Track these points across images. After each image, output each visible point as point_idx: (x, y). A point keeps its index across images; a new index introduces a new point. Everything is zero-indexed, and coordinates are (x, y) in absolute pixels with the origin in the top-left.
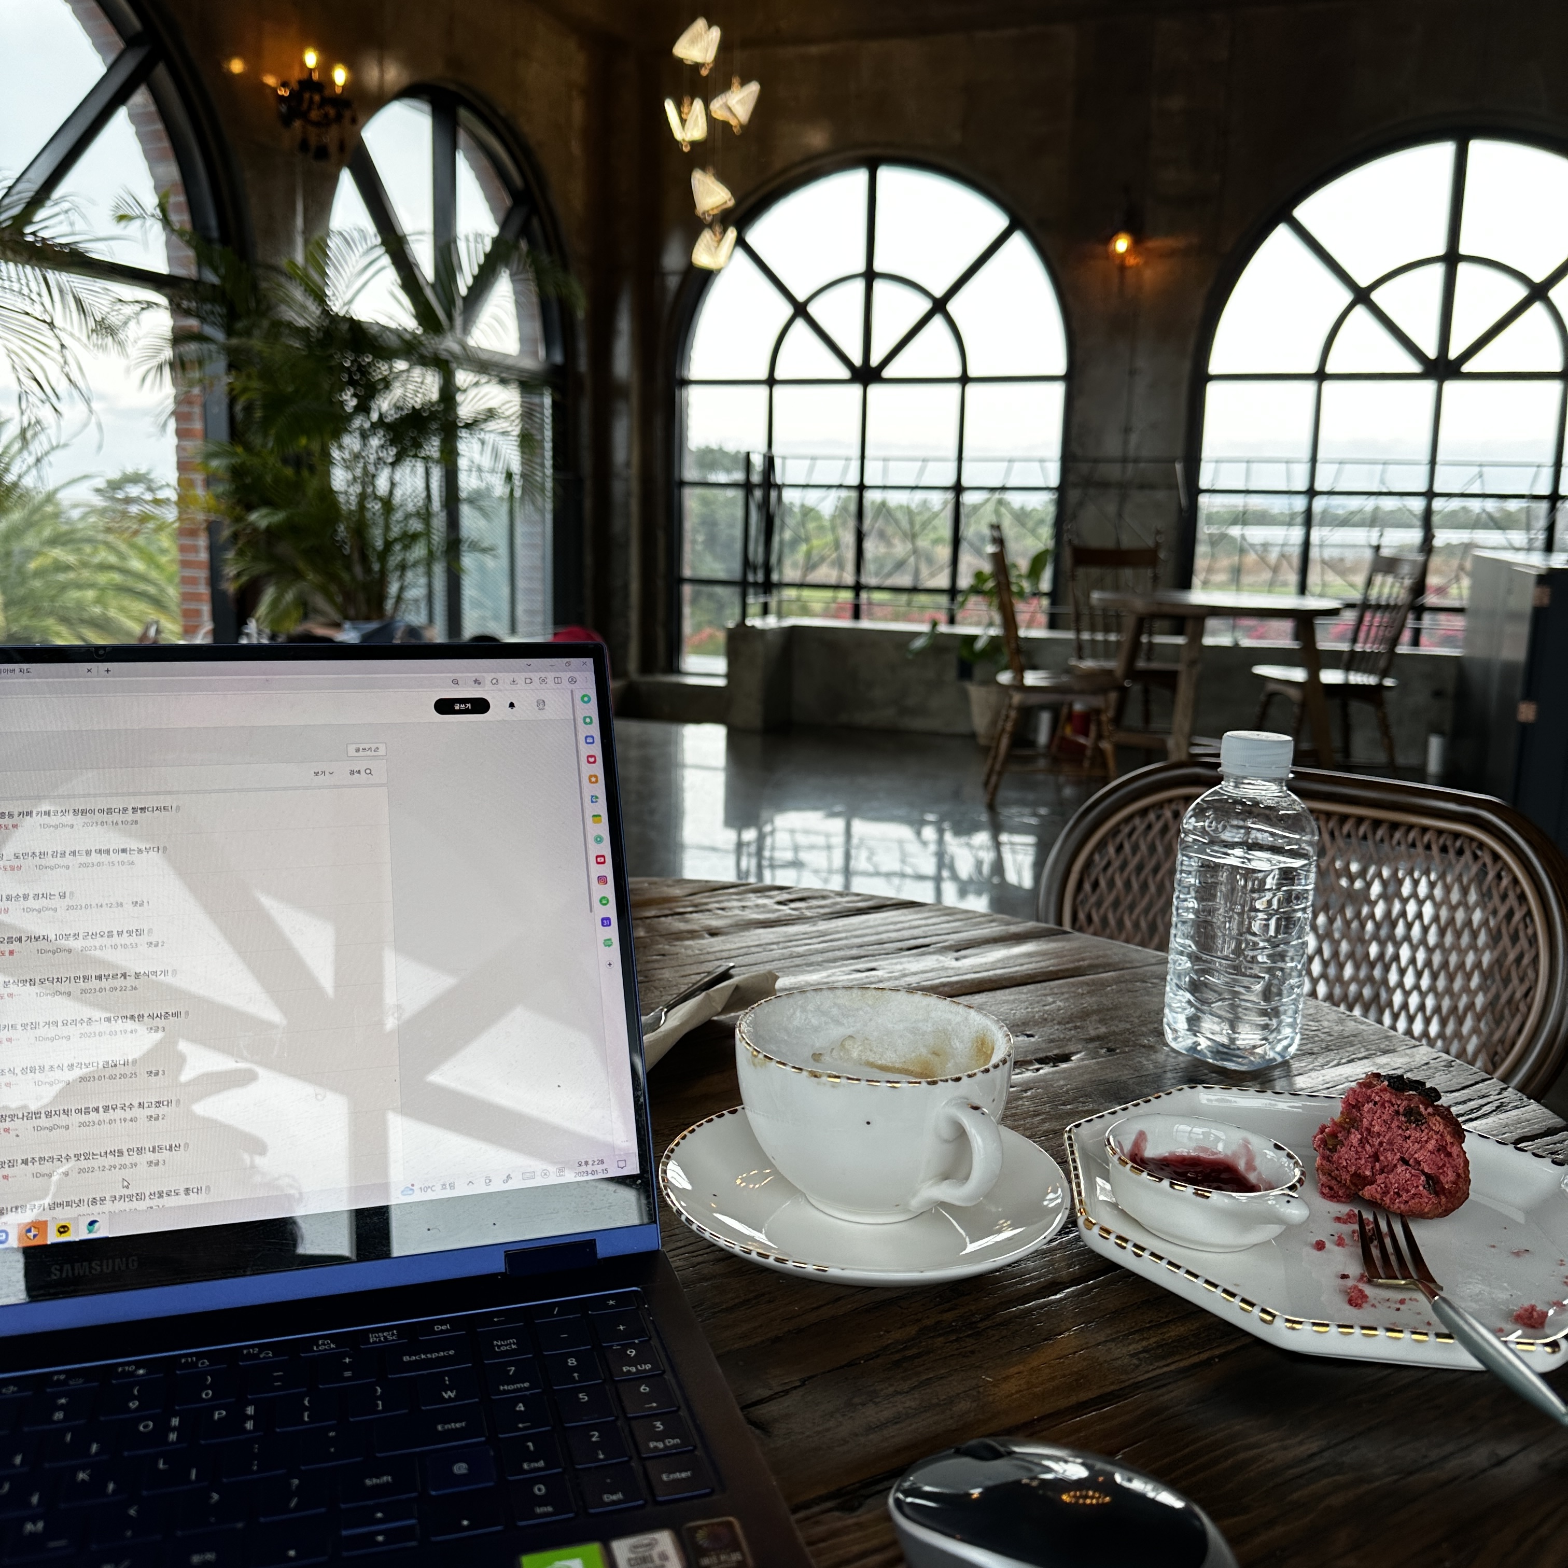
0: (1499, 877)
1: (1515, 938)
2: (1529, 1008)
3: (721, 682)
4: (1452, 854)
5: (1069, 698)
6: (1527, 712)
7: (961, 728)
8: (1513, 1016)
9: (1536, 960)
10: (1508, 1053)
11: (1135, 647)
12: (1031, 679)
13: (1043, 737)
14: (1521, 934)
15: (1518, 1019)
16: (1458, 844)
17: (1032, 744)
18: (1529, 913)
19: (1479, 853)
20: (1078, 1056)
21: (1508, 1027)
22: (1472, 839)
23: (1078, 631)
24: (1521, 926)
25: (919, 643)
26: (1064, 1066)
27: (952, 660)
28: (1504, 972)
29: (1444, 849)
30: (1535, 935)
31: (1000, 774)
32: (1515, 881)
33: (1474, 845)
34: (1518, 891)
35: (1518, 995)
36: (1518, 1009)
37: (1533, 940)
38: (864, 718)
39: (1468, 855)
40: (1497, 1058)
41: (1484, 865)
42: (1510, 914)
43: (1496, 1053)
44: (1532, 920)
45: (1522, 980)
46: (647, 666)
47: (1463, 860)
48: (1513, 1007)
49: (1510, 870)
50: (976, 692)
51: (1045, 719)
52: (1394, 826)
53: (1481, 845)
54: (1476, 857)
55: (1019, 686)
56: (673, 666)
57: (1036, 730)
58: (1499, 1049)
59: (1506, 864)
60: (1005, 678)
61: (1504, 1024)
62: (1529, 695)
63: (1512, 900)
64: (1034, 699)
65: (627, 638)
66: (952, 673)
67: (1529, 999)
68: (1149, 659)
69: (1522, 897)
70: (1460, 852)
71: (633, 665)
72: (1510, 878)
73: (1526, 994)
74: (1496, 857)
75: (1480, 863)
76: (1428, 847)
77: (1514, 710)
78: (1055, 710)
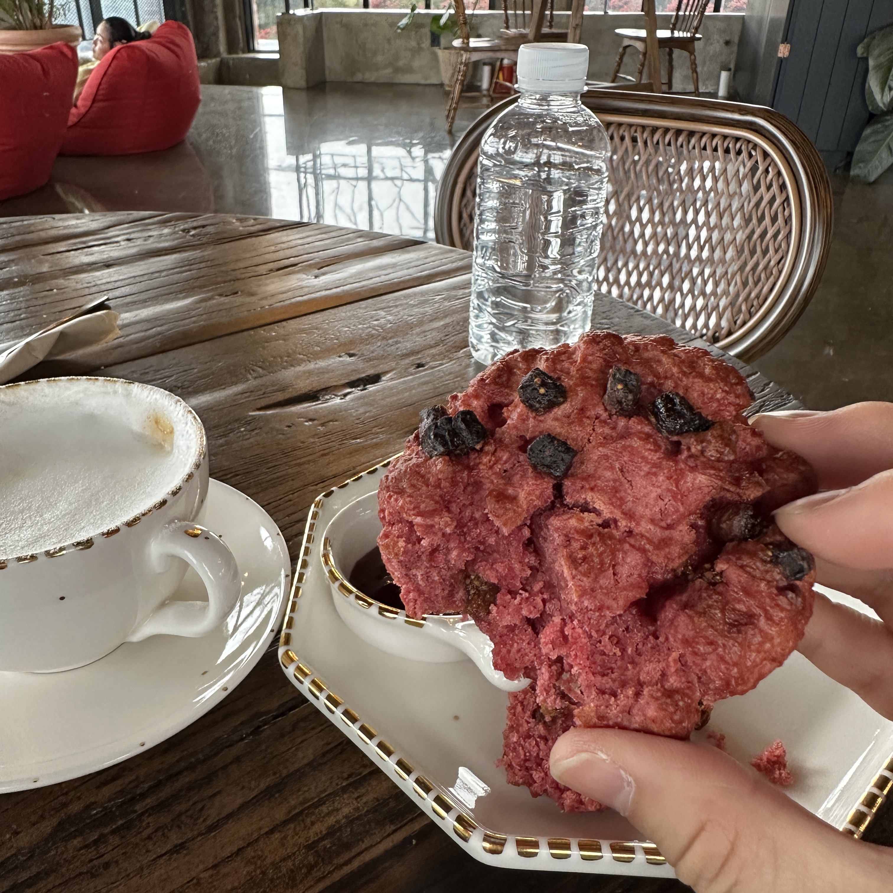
0: (767, 171)
1: (774, 219)
2: (780, 272)
3: (277, 56)
4: (732, 155)
5: (499, 55)
6: (783, 51)
7: (434, 80)
8: (767, 279)
9: (788, 236)
10: (761, 306)
11: (542, 16)
12: (474, 43)
13: (485, 84)
14: (780, 216)
15: (772, 279)
16: (738, 146)
17: (478, 89)
18: (787, 199)
19: (753, 153)
20: (389, 375)
21: (763, 288)
22: (749, 141)
23: (506, 10)
24: (780, 210)
25: (404, 21)
26: (371, 388)
27: (426, 31)
28: (764, 244)
29: (727, 151)
30: (790, 215)
31: (455, 109)
32: (779, 174)
33: (751, 146)
34: (781, 182)
35: (772, 263)
36: (772, 273)
37: (788, 221)
38: (371, 77)
39: (744, 154)
40: (753, 309)
41: (757, 162)
42: (773, 200)
43: (752, 306)
44: (789, 205)
45: (776, 251)
46: (232, 48)
47: (740, 158)
48: (768, 271)
49: (776, 165)
50: (441, 53)
51: (486, 70)
52: (691, 134)
53: (756, 146)
54: (750, 156)
55: (466, 48)
56: (250, 48)
57: (481, 80)
58: (755, 303)
59: (773, 160)
60: (457, 43)
61: (760, 284)
62: (785, 40)
63: (775, 188)
64: (475, 57)
65: (217, 28)
66: (427, 43)
67: (780, 265)
68: (551, 27)
69: (783, 187)
70: (739, 153)
71: (222, 48)
72: (776, 171)
73: (779, 263)
74: (766, 155)
75: (753, 160)
76: (715, 150)
77: (776, 50)
78: (492, 65)
